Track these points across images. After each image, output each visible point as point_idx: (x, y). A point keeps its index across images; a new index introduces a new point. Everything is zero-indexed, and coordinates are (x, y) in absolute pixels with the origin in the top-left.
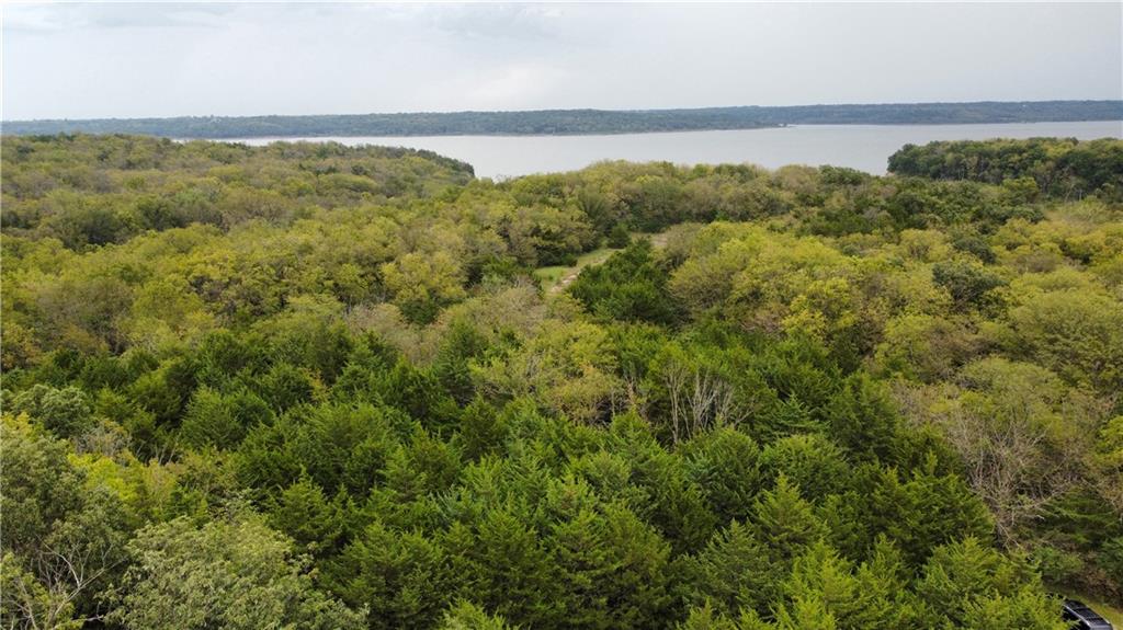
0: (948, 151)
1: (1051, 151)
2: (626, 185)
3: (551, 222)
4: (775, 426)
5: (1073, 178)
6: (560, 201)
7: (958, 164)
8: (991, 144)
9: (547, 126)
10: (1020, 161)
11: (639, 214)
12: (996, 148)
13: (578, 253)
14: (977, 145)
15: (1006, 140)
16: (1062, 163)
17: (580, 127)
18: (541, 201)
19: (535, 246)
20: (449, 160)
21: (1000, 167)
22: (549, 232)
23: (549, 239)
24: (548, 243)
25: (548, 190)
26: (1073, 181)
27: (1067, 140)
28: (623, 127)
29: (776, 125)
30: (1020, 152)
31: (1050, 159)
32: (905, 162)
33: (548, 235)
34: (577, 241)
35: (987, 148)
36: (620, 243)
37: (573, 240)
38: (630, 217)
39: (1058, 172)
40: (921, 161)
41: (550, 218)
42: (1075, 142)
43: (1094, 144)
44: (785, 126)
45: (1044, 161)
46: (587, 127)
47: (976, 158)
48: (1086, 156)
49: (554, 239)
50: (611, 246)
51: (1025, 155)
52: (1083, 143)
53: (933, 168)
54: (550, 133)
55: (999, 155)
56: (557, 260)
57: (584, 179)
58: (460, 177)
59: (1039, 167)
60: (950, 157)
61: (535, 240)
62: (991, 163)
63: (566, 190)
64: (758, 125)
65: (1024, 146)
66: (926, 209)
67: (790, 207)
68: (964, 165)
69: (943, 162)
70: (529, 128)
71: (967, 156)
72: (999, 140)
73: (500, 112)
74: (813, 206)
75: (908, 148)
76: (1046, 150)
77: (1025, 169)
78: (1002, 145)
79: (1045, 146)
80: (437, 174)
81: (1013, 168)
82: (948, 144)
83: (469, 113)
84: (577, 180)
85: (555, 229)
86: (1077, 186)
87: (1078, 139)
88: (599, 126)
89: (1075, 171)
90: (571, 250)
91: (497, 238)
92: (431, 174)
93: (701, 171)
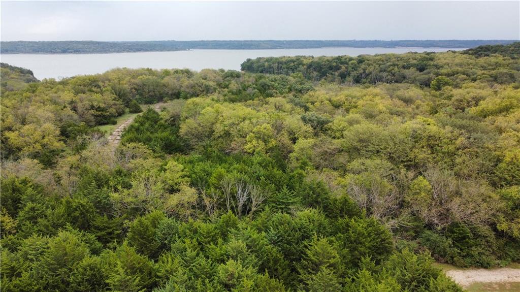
0: (265, 61)
1: (305, 62)
2: (133, 81)
3: (99, 102)
4: (278, 203)
5: (314, 72)
6: (99, 90)
7: (270, 67)
8: (281, 58)
9: (68, 49)
10: (294, 65)
11: (141, 95)
12: (284, 60)
13: (115, 117)
14: (276, 59)
15: (287, 57)
16: (310, 66)
17: (88, 50)
18: (88, 91)
19: (92, 115)
20: (18, 68)
21: (287, 68)
22: (99, 107)
23: (100, 111)
24: (100, 113)
25: (91, 84)
26: (315, 74)
27: (310, 56)
28: (110, 50)
29: (185, 50)
30: (294, 62)
31: (305, 65)
32: (248, 66)
33: (99, 109)
34: (114, 111)
35: (280, 60)
36: (136, 110)
37: (113, 110)
38: (137, 97)
39: (308, 70)
40: (255, 66)
41: (97, 99)
42: (313, 57)
43: (320, 58)
44: (189, 50)
45: (303, 65)
46: (91, 50)
47: (277, 64)
48: (318, 63)
49: (102, 111)
50: (131, 112)
51: (295, 63)
52: (316, 58)
53: (260, 69)
54: (71, 52)
55: (286, 63)
56: (106, 121)
57: (109, 78)
58: (27, 77)
59: (301, 68)
60: (266, 64)
61: (92, 112)
62: (283, 66)
63: (101, 84)
64: (177, 49)
65: (295, 59)
66: (270, 87)
67: (215, 89)
68: (273, 67)
69: (264, 66)
70: (58, 50)
71: (273, 64)
72: (284, 57)
73: (39, 42)
74: (224, 88)
75: (249, 60)
76: (303, 61)
77: (296, 69)
78: (286, 59)
79: (302, 59)
80: (12, 76)
81: (291, 68)
82: (265, 58)
83: (21, 42)
84: (105, 78)
85: (102, 105)
86: (317, 75)
87: (314, 56)
88: (98, 49)
89: (315, 69)
90: (112, 116)
91: (71, 113)
92: (9, 76)
93: (167, 73)
